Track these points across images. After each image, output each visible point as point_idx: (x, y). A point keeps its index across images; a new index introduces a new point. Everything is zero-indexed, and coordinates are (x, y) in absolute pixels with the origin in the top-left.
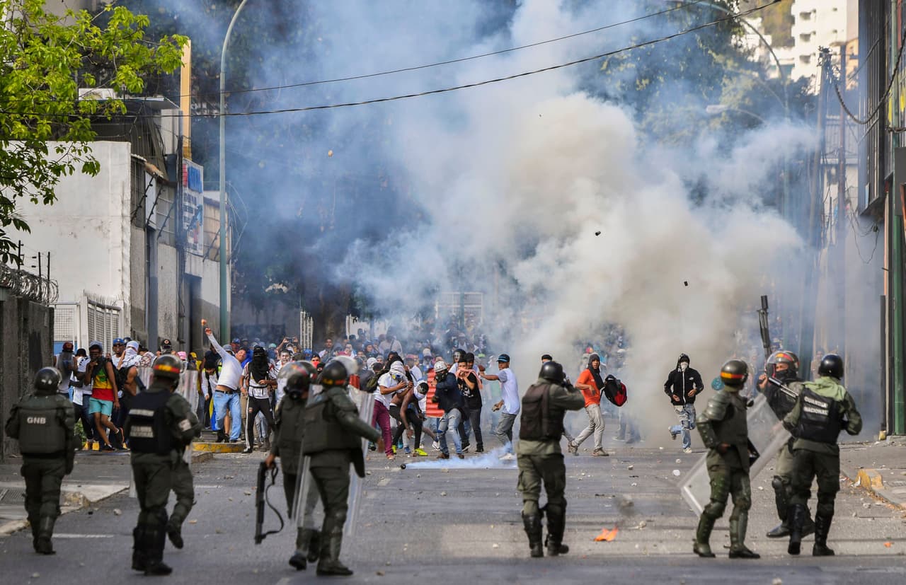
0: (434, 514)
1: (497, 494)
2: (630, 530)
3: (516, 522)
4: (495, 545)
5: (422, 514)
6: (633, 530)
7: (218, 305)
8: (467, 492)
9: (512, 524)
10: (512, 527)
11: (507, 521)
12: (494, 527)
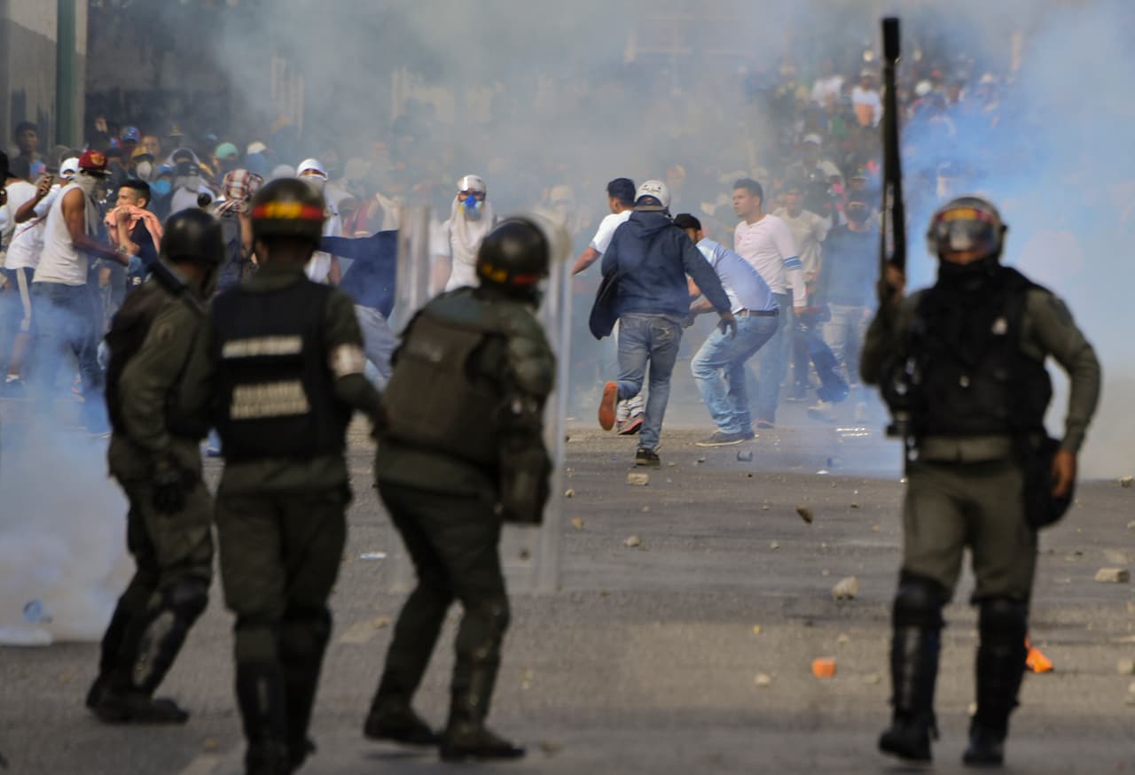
0: (604, 594)
1: (774, 544)
2: (1117, 645)
3: (821, 618)
4: (762, 679)
5: (573, 595)
6: (1126, 644)
7: (52, 35)
8: (696, 537)
9: (810, 624)
10: (809, 631)
11: (795, 617)
12: (761, 631)
